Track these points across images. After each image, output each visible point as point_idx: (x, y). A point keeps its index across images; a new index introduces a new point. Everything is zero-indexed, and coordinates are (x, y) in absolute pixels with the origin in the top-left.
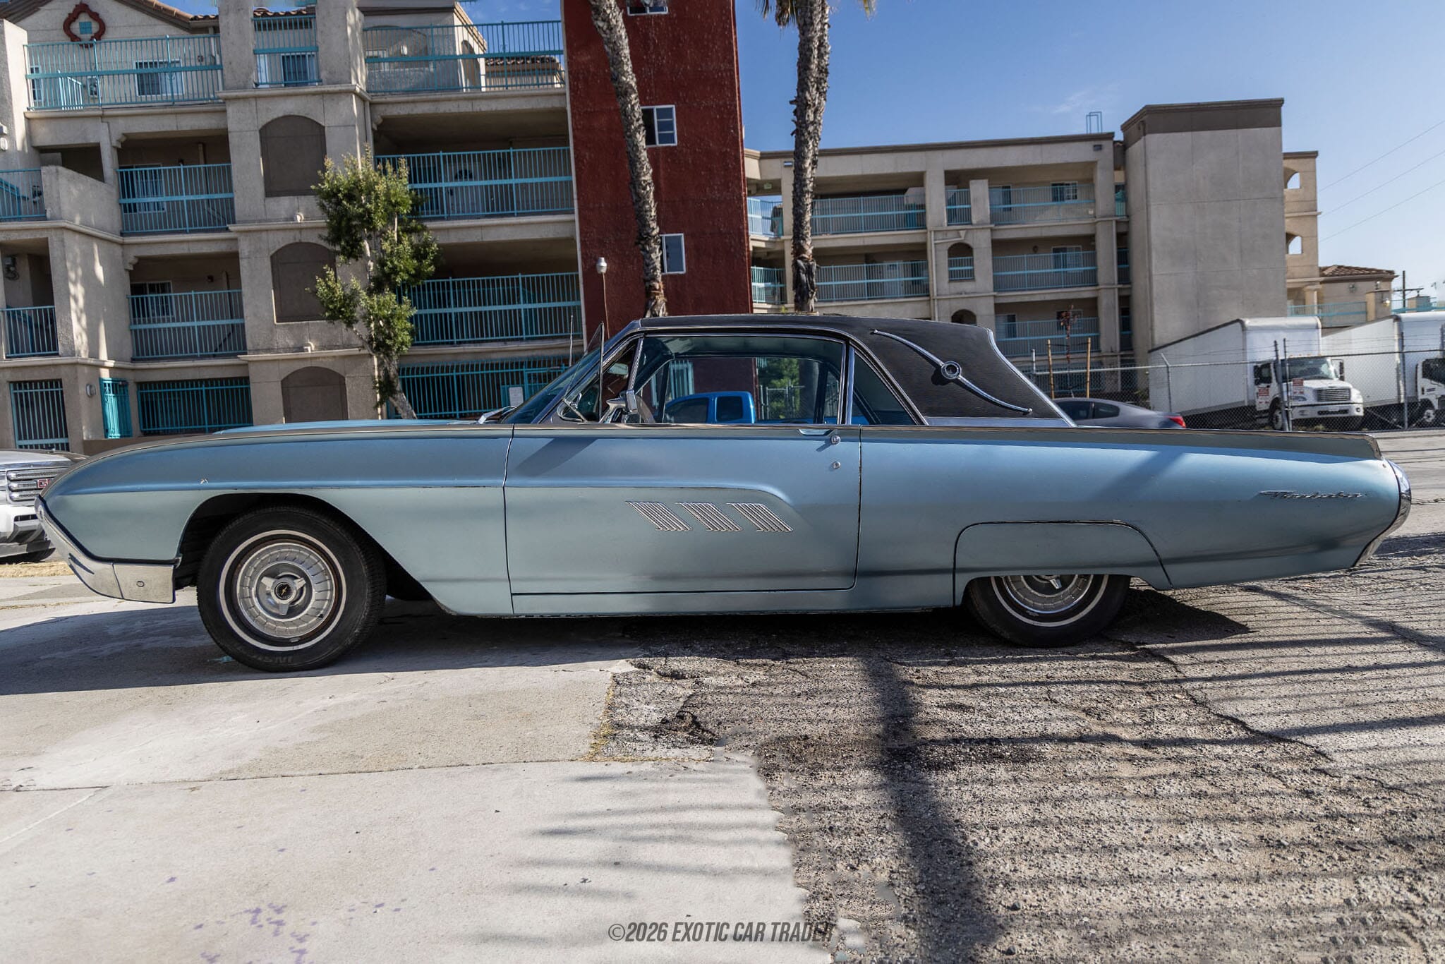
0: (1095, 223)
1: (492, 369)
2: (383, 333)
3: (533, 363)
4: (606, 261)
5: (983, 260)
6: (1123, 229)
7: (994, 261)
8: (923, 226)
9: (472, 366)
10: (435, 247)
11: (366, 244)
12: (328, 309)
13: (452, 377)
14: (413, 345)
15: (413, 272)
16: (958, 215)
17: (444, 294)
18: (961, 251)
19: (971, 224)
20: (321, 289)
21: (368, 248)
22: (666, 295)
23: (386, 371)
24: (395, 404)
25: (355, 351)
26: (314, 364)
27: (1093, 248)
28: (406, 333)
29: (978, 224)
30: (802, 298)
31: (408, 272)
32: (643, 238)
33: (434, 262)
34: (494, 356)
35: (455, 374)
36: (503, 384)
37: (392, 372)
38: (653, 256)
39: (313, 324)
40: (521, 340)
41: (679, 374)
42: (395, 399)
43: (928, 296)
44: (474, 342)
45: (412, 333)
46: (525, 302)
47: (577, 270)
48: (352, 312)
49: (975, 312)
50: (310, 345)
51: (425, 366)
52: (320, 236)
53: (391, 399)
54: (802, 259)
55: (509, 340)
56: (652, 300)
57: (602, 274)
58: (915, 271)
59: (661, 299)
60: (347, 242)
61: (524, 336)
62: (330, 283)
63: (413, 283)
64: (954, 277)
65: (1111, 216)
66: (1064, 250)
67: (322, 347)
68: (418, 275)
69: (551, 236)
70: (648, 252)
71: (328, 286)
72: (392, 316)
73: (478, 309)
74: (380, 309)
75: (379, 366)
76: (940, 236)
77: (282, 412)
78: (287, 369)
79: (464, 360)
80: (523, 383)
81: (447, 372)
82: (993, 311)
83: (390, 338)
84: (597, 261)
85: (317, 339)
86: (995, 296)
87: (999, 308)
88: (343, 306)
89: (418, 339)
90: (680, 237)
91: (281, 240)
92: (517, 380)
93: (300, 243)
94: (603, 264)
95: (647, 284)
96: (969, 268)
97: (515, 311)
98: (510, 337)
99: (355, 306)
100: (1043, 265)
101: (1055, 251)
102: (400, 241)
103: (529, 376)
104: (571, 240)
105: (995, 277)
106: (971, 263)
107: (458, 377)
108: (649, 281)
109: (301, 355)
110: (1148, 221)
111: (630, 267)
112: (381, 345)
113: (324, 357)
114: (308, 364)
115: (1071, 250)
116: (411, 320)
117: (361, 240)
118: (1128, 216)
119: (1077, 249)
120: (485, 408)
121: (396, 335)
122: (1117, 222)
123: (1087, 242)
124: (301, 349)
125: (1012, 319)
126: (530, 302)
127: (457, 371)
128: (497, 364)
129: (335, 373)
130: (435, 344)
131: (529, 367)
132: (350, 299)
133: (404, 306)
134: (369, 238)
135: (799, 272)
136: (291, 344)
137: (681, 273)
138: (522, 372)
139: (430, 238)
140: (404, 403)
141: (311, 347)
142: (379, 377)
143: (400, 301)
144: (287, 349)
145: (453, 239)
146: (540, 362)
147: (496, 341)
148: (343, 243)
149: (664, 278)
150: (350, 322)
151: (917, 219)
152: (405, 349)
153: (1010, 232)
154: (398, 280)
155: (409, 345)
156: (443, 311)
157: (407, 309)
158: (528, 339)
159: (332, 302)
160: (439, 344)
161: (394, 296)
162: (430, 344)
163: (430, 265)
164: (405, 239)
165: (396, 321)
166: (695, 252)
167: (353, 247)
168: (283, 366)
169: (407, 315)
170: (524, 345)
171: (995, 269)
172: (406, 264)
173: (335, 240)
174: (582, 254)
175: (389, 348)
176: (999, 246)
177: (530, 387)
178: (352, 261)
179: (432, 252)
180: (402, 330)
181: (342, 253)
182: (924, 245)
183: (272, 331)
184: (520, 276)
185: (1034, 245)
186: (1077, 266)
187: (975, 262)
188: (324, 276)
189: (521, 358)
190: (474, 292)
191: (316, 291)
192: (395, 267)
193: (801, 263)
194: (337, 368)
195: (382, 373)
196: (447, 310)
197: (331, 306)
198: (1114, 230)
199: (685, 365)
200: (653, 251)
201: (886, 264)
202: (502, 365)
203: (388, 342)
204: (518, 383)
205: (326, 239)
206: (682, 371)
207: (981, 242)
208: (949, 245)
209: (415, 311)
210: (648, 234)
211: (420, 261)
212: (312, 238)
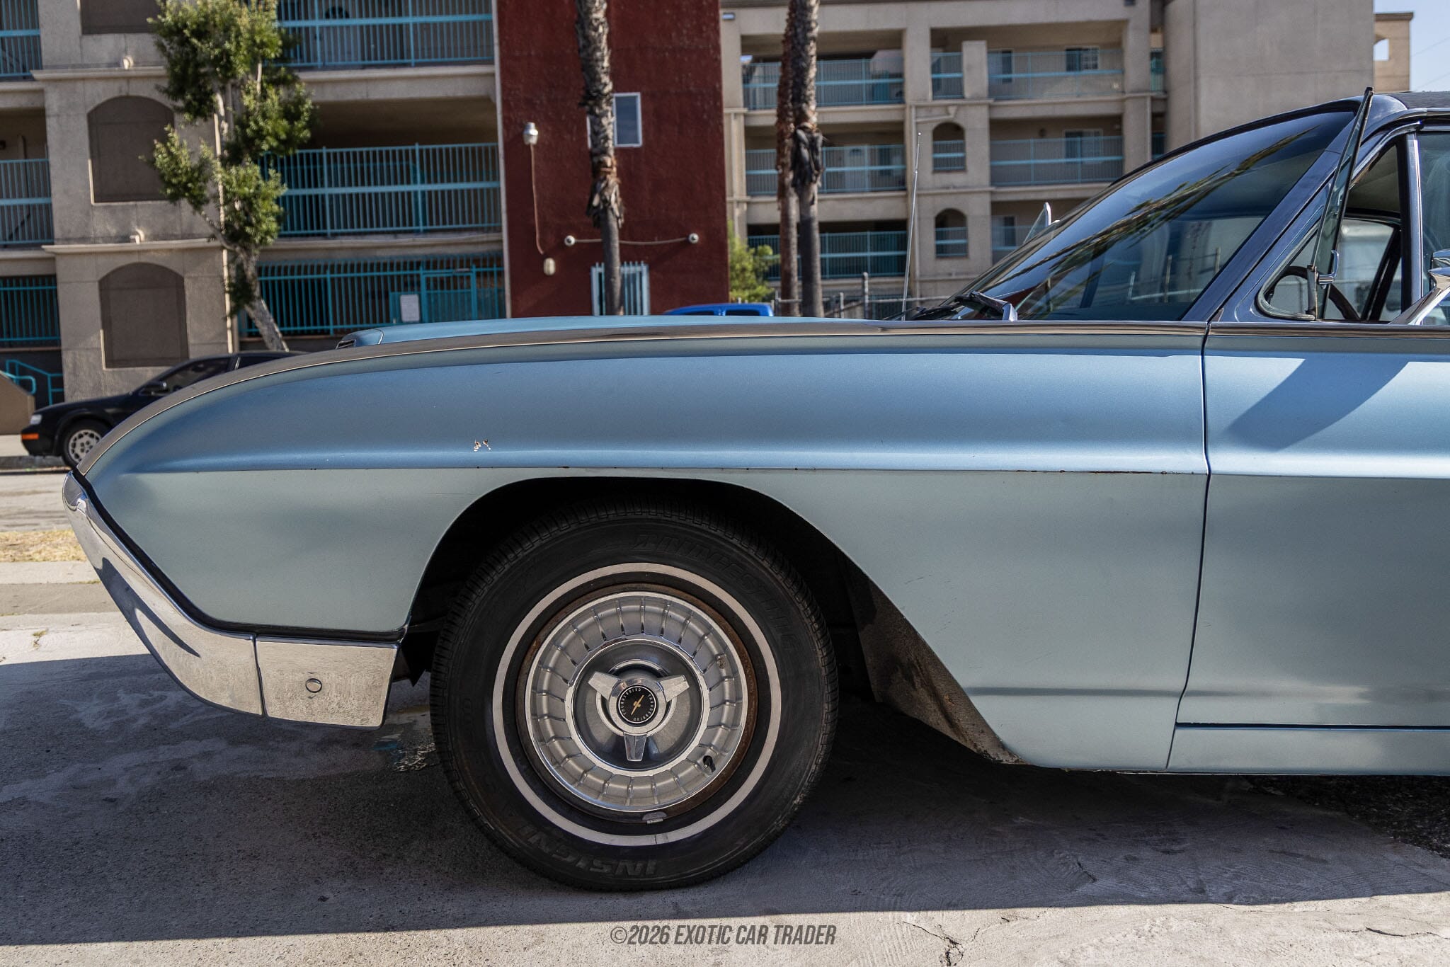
0: (1123, 101)
1: (378, 270)
2: (239, 219)
3: (431, 263)
4: (538, 127)
5: (978, 145)
6: (1159, 109)
7: (992, 147)
8: (899, 97)
9: (352, 266)
10: (308, 104)
11: (219, 99)
12: (169, 184)
13: (325, 280)
14: (280, 236)
15: (283, 136)
16: (946, 87)
17: (315, 170)
18: (949, 133)
19: (963, 98)
20: (161, 158)
21: (221, 103)
22: (619, 174)
23: (240, 268)
24: (252, 314)
25: (202, 242)
26: (143, 259)
27: (1120, 132)
28: (272, 218)
29: (972, 98)
30: (803, 182)
31: (276, 137)
32: (592, 97)
33: (310, 125)
34: (379, 253)
35: (328, 276)
36: (393, 290)
37: (251, 271)
38: (604, 121)
39: (142, 206)
40: (418, 232)
41: (629, 281)
42: (253, 308)
43: (905, 190)
44: (354, 234)
45: (279, 219)
46: (423, 182)
47: (496, 140)
48: (201, 189)
49: (966, 212)
50: (137, 234)
51: (290, 265)
52: (157, 87)
53: (247, 309)
54: (804, 129)
55: (400, 232)
56: (602, 181)
57: (529, 146)
58: (885, 157)
59: (613, 180)
60: (193, 95)
61: (421, 227)
62: (173, 150)
63: (281, 152)
64: (940, 166)
65: (1147, 91)
66: (1080, 134)
67: (155, 237)
68: (289, 142)
69: (460, 94)
70: (597, 116)
71: (170, 153)
72: (255, 196)
73: (360, 190)
74: (239, 186)
75: (229, 262)
76: (922, 112)
77: (99, 322)
78: (107, 266)
79: (340, 258)
80: (419, 290)
81: (319, 273)
82: (988, 211)
83: (251, 225)
84: (525, 127)
85: (148, 225)
86: (992, 193)
87: (997, 207)
88: (190, 181)
89: (285, 229)
90: (635, 98)
91: (100, 93)
92: (411, 285)
93: (128, 97)
94: (533, 132)
95: (596, 160)
96: (960, 155)
97: (409, 193)
98: (401, 228)
99: (205, 181)
100: (1050, 154)
101: (1068, 135)
102: (264, 96)
103: (428, 280)
104: (487, 102)
105: (992, 168)
106: (962, 148)
107: (332, 279)
108: (596, 155)
109: (126, 246)
110: (1196, 98)
111: (567, 137)
112: (236, 235)
113: (156, 251)
114: (134, 259)
115: (1089, 134)
116: (277, 201)
117: (212, 92)
118: (1166, 92)
119: (1097, 134)
120: (368, 322)
121: (259, 221)
122: (1153, 99)
123: (1112, 124)
124: (126, 239)
125: (1010, 221)
126: (429, 182)
127: (332, 272)
128: (385, 265)
129: (171, 272)
130: (302, 236)
131: (428, 268)
132: (201, 171)
133: (272, 183)
134: (223, 91)
135: (798, 148)
136: (113, 231)
137: (635, 145)
138: (418, 275)
139: (303, 92)
140: (264, 313)
141: (140, 237)
142: (229, 277)
143: (265, 177)
144: (108, 239)
145: (330, 95)
146: (442, 262)
147: (383, 233)
148: (189, 97)
149: (617, 151)
150: (198, 203)
151: (893, 90)
152: (269, 240)
153: (1014, 110)
154: (265, 147)
155: (275, 235)
156: (313, 191)
157: (275, 187)
158: (426, 231)
159: (176, 175)
160: (307, 235)
161: (257, 168)
162: (296, 236)
163: (304, 128)
164: (271, 92)
165: (260, 202)
166: (655, 119)
167: (201, 102)
168: (101, 260)
169: (275, 194)
170: (421, 240)
171: (993, 157)
172: (276, 126)
173: (177, 92)
174: (504, 118)
175: (248, 237)
176: (999, 128)
177: (429, 295)
178: (199, 121)
179: (307, 111)
180: (266, 215)
181: (188, 109)
182: (901, 124)
183: (88, 214)
184: (417, 147)
185: (1041, 127)
186: (1097, 155)
187: (968, 149)
188: (165, 139)
189: (416, 256)
190: (356, 168)
191: (154, 160)
192: (260, 129)
193: (801, 133)
194: (174, 266)
195: (233, 273)
196: (319, 191)
197: (174, 181)
198: (1149, 111)
199: (638, 269)
200: (604, 114)
201: (848, 148)
202: (392, 265)
203: (248, 229)
204: (413, 290)
205: (166, 91)
206: (634, 275)
207: (976, 122)
208: (935, 125)
209: (284, 191)
210: (599, 92)
211: (291, 123)
212: (146, 90)
